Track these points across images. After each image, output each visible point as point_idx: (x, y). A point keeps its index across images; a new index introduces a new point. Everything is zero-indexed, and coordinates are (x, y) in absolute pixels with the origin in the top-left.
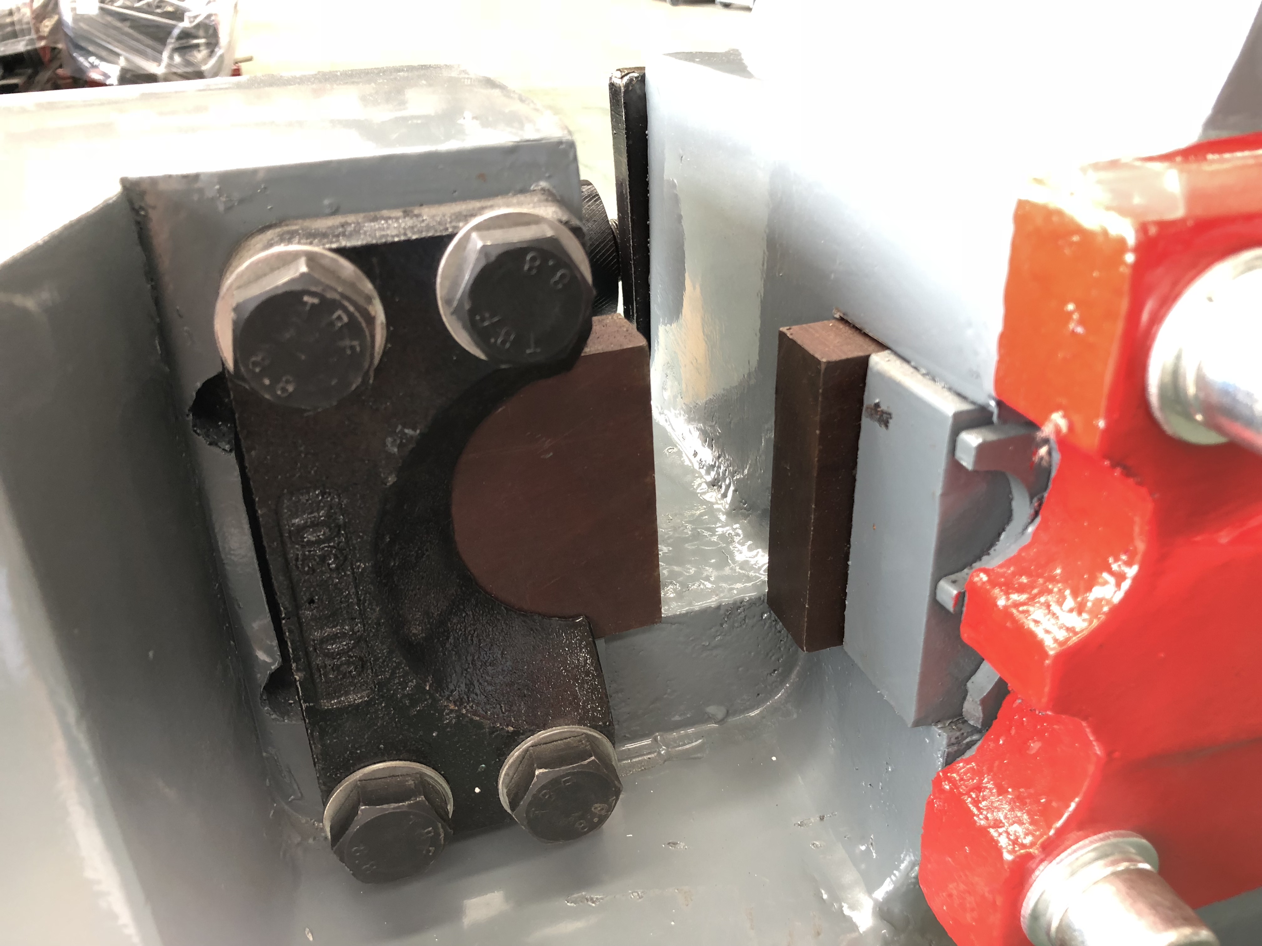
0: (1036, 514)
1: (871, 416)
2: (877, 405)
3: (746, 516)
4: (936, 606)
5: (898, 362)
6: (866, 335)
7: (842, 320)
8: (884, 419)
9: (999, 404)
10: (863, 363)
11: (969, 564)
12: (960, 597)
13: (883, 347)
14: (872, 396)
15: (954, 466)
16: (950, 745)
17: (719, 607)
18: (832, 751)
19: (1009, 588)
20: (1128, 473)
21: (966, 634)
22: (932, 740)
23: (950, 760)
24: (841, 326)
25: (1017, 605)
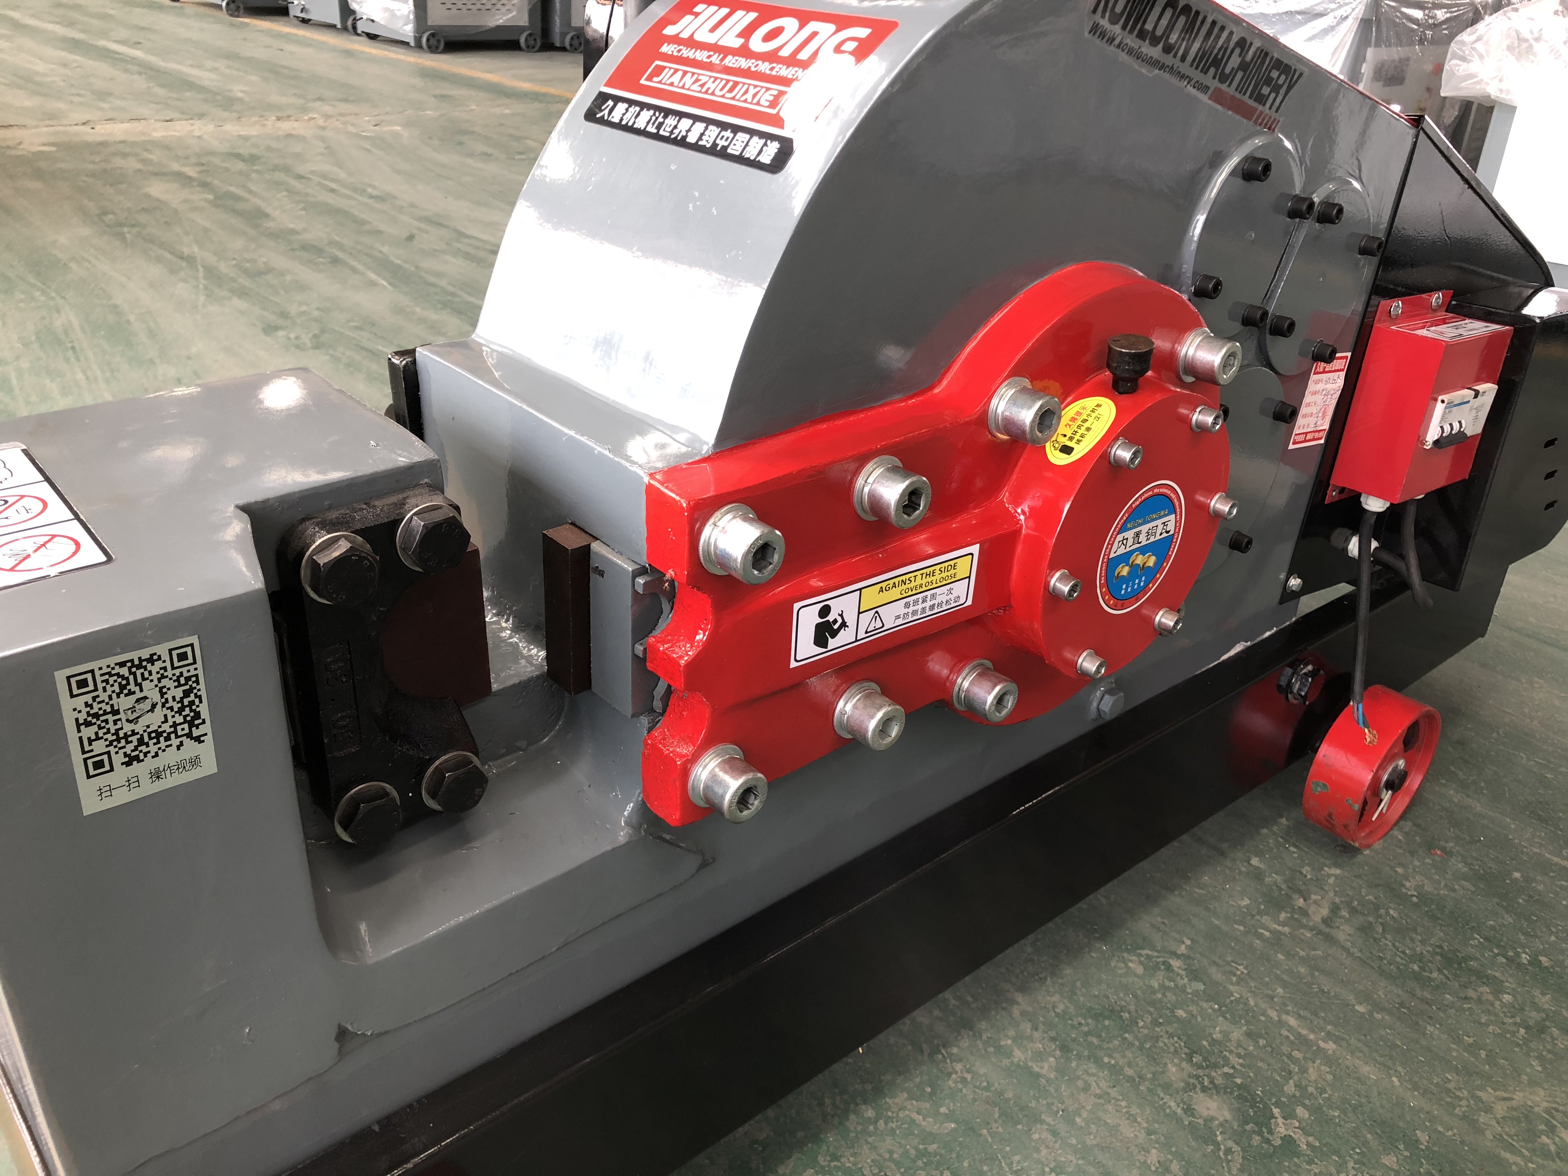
0: (672, 609)
1: (594, 572)
2: (597, 567)
3: (523, 631)
4: (635, 656)
5: (605, 547)
6: (586, 532)
7: (573, 524)
8: (601, 573)
9: (650, 565)
10: (588, 547)
11: (647, 636)
12: (645, 649)
13: (597, 539)
14: (594, 563)
15: (635, 592)
16: (649, 723)
17: (520, 683)
18: (590, 751)
19: (663, 642)
20: (699, 589)
21: (649, 666)
22: (641, 724)
23: (650, 730)
24: (573, 527)
25: (667, 649)
